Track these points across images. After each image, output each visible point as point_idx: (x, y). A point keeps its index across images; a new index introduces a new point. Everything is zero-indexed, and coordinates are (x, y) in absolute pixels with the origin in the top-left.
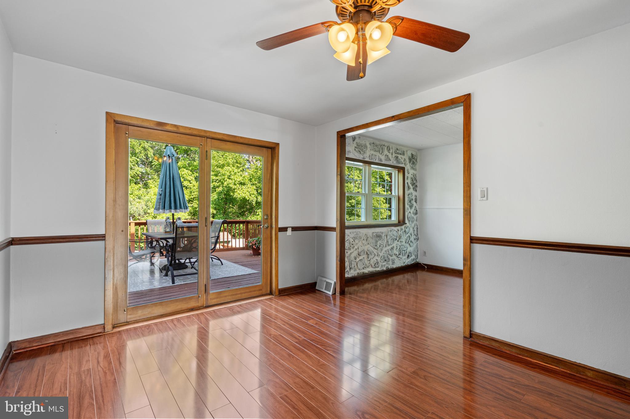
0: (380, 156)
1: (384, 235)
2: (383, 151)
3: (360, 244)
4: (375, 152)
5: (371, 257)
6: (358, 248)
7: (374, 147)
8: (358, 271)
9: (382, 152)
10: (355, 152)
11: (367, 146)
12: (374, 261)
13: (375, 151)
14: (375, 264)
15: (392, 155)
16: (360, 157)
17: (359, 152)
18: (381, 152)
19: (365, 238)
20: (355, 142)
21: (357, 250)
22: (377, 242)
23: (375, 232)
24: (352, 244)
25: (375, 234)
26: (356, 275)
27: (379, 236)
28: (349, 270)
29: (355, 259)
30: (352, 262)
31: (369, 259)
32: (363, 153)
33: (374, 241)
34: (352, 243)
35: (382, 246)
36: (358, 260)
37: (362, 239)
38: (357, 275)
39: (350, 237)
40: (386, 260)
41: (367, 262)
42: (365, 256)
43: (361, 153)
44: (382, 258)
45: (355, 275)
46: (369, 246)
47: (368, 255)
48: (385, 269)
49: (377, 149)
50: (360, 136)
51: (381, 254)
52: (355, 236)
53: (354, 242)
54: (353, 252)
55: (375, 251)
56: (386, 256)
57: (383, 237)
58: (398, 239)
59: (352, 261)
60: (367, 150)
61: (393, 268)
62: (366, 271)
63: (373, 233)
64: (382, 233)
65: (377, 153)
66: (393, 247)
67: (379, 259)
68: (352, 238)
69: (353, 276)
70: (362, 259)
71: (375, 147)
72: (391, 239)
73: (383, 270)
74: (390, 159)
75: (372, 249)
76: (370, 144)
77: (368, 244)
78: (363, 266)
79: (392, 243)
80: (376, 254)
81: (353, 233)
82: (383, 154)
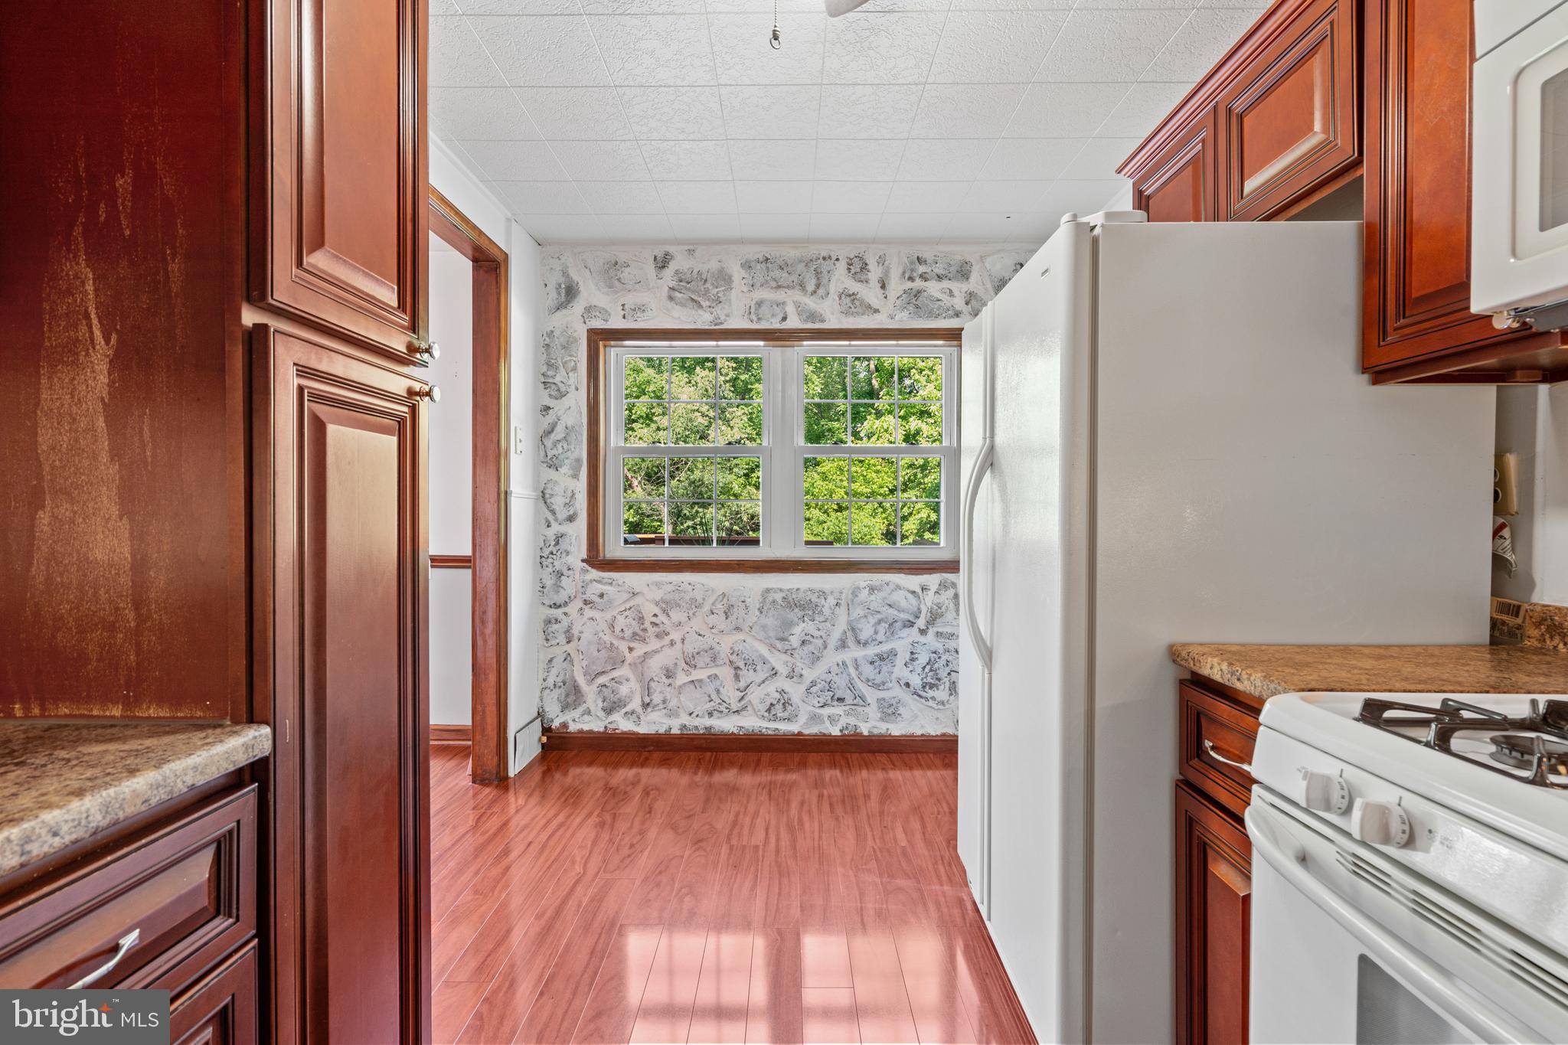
0: (810, 303)
1: (831, 601)
2: (824, 281)
3: (697, 624)
4: (782, 292)
5: (747, 676)
6: (683, 640)
7: (771, 274)
8: (685, 719)
9: (818, 286)
10: (670, 305)
11: (730, 277)
12: (768, 695)
13: (779, 287)
14: (772, 705)
15: (883, 287)
16: (702, 320)
17: (691, 304)
18: (811, 287)
19: (719, 606)
20: (668, 273)
21: (679, 645)
22: (788, 625)
23: (781, 590)
24: (654, 624)
25: (778, 597)
26: (675, 731)
27: (806, 607)
28: (639, 710)
29: (668, 677)
30: (652, 684)
31: (742, 684)
32: (708, 303)
33: (770, 621)
34: (654, 619)
35: (819, 642)
36: (681, 679)
37: (706, 608)
38: (679, 732)
39: (647, 600)
40: (841, 700)
41: (731, 694)
42: (725, 673)
43: (701, 306)
44: (814, 689)
45: (673, 732)
46: (741, 636)
47: (737, 668)
48: (835, 731)
49: (784, 277)
50: (690, 247)
51: (810, 675)
52: (668, 597)
53: (662, 618)
54: (656, 652)
55: (778, 661)
56: (840, 682)
57: (826, 611)
58: (921, 623)
59: (652, 679)
60: (731, 289)
61: (890, 735)
62: (727, 725)
63: (768, 591)
64: (823, 594)
65: (790, 292)
66: (893, 653)
67: (795, 691)
68: (657, 604)
69: (657, 734)
70: (700, 681)
71: (777, 273)
72: (873, 620)
73: (824, 735)
74: (869, 307)
75: (764, 650)
76: (747, 266)
77: (738, 629)
78: (709, 706)
79: (881, 637)
80: (783, 670)
81: (658, 585)
82: (821, 291)
